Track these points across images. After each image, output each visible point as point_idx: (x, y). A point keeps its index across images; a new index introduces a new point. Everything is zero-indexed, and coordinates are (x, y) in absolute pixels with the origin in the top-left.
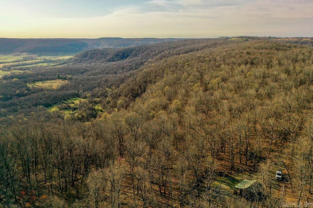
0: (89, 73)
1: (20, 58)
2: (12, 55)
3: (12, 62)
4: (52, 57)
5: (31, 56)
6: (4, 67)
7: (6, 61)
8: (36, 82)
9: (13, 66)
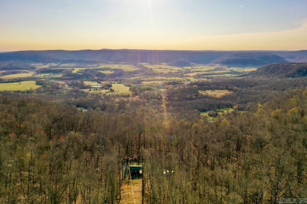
0: (258, 87)
1: (213, 68)
2: (208, 65)
3: (205, 71)
4: (239, 68)
5: (222, 66)
6: (197, 75)
7: (201, 70)
8: (207, 90)
9: (204, 75)
